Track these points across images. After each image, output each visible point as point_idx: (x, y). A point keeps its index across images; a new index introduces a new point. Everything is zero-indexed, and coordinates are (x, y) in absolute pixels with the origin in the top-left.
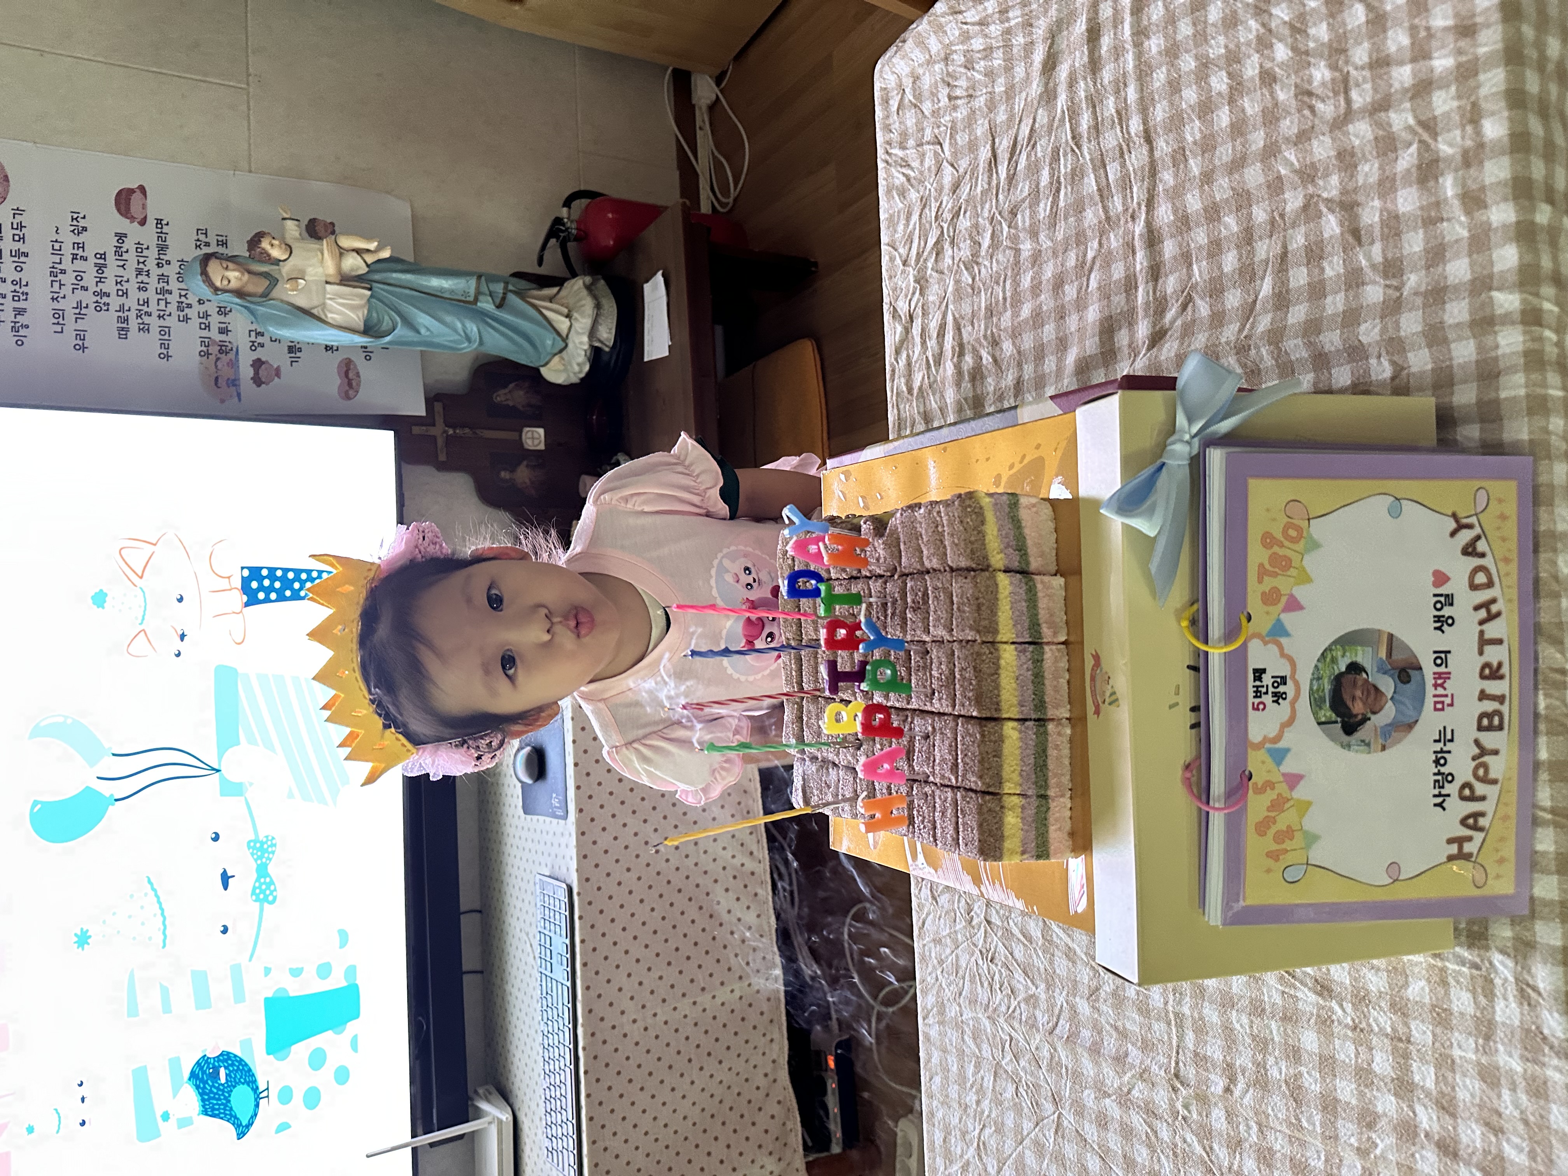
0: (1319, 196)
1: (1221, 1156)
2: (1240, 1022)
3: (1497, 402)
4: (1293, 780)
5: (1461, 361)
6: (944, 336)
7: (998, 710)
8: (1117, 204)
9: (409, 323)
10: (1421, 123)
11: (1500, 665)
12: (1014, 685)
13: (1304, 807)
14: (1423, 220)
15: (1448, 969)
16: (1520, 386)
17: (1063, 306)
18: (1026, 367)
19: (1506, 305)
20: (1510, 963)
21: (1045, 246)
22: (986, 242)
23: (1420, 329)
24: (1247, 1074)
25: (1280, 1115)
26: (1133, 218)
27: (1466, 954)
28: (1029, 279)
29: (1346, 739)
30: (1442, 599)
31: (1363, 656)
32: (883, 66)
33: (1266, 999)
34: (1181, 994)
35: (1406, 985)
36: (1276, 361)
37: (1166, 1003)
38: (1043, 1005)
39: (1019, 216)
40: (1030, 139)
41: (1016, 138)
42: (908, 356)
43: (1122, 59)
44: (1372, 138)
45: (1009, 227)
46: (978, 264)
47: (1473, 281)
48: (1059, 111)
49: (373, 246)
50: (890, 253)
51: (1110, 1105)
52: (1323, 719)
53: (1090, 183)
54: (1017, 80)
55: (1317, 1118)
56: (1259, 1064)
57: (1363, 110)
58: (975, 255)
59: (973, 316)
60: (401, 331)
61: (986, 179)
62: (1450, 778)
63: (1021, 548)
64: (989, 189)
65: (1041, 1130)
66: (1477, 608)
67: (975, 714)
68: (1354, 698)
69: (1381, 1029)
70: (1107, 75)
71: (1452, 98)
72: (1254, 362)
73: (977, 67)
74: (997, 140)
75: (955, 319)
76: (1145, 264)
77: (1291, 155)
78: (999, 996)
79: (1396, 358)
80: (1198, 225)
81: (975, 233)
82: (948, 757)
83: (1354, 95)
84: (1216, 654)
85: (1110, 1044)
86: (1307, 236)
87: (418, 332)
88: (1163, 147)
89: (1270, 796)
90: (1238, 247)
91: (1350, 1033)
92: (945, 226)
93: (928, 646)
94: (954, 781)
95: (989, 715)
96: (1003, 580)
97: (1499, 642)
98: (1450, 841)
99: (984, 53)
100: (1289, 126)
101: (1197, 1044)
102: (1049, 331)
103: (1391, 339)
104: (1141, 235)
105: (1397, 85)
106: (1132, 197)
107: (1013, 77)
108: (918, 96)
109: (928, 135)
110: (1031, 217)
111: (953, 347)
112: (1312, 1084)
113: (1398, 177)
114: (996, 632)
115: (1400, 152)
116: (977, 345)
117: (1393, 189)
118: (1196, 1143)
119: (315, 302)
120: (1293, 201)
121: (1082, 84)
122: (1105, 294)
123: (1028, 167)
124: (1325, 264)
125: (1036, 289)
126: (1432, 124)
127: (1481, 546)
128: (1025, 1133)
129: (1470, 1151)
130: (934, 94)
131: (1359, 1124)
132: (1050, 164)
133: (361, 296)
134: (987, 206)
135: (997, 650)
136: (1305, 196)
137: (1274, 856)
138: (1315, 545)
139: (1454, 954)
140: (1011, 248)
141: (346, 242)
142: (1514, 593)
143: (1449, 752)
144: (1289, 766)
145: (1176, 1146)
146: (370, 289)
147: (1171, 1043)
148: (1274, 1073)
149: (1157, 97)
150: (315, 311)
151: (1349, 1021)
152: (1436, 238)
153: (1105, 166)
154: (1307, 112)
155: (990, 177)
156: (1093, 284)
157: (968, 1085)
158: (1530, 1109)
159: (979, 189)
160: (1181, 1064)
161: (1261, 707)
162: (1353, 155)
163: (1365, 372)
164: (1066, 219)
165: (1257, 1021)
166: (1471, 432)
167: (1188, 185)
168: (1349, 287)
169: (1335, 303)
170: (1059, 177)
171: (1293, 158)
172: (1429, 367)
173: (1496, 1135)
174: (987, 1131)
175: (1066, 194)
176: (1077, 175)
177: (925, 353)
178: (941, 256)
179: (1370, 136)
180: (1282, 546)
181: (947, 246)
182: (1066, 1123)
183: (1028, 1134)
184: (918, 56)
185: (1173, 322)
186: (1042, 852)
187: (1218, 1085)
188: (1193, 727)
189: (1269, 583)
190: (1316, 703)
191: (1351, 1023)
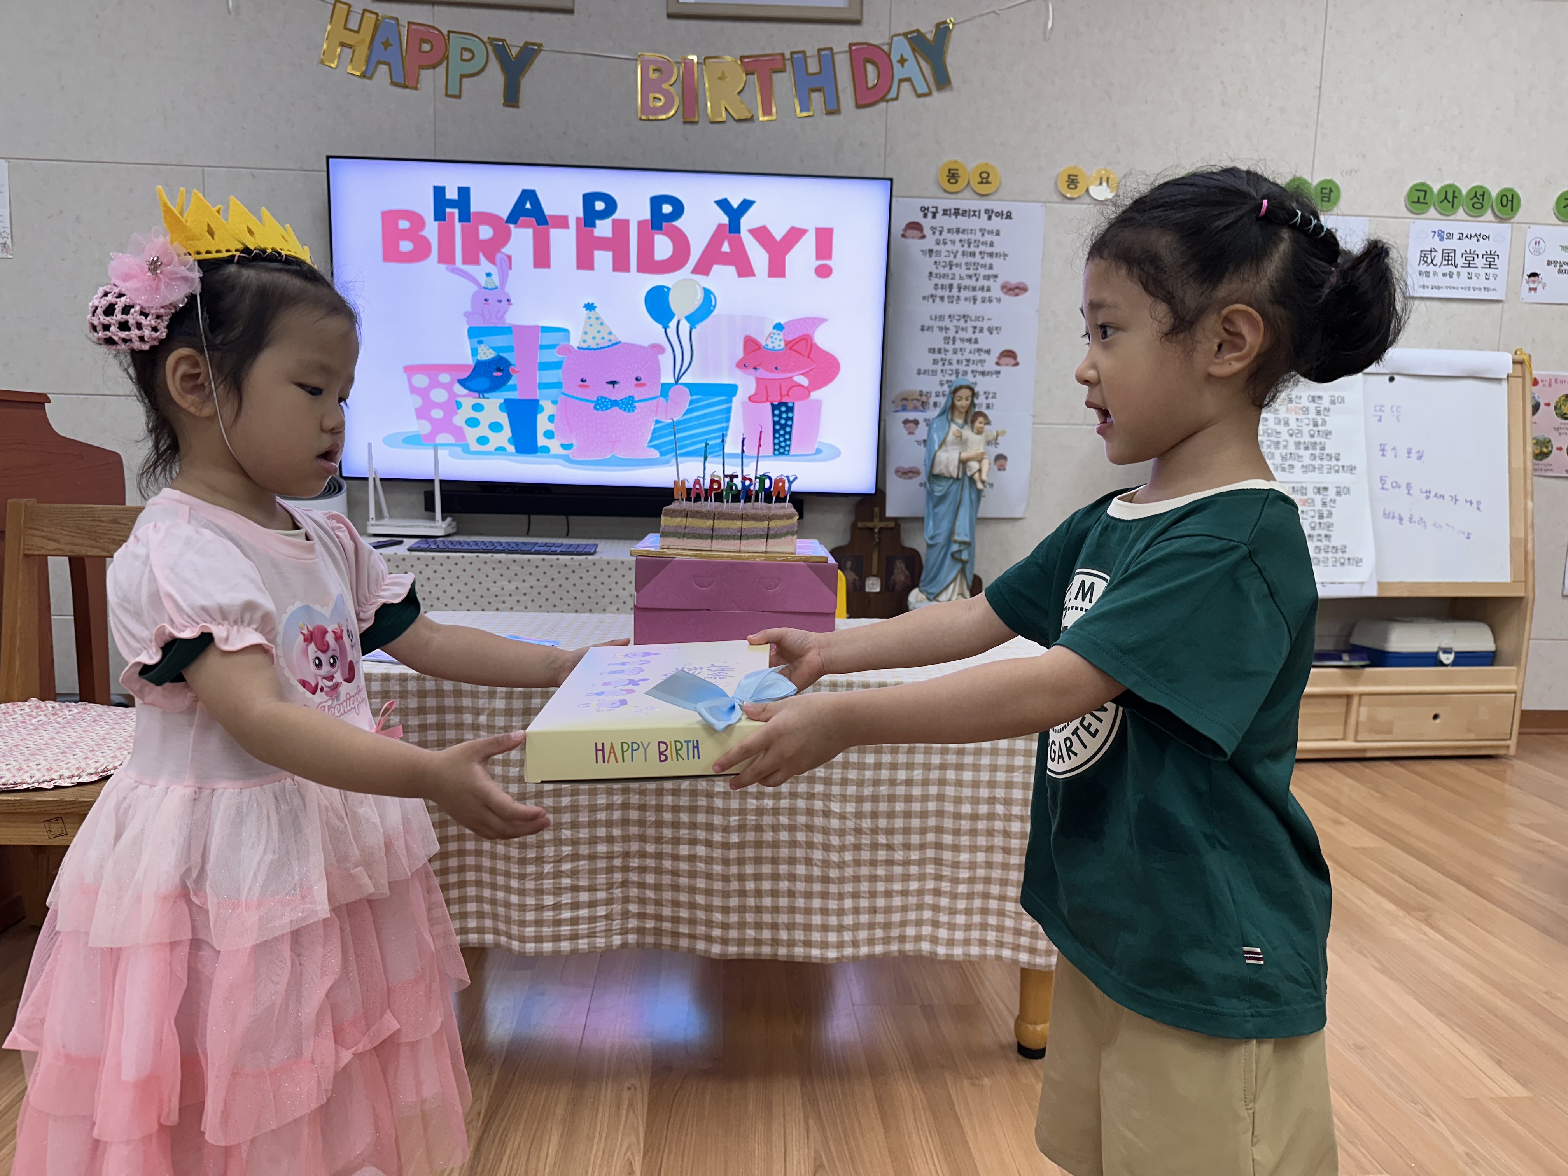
146: (958, 477)
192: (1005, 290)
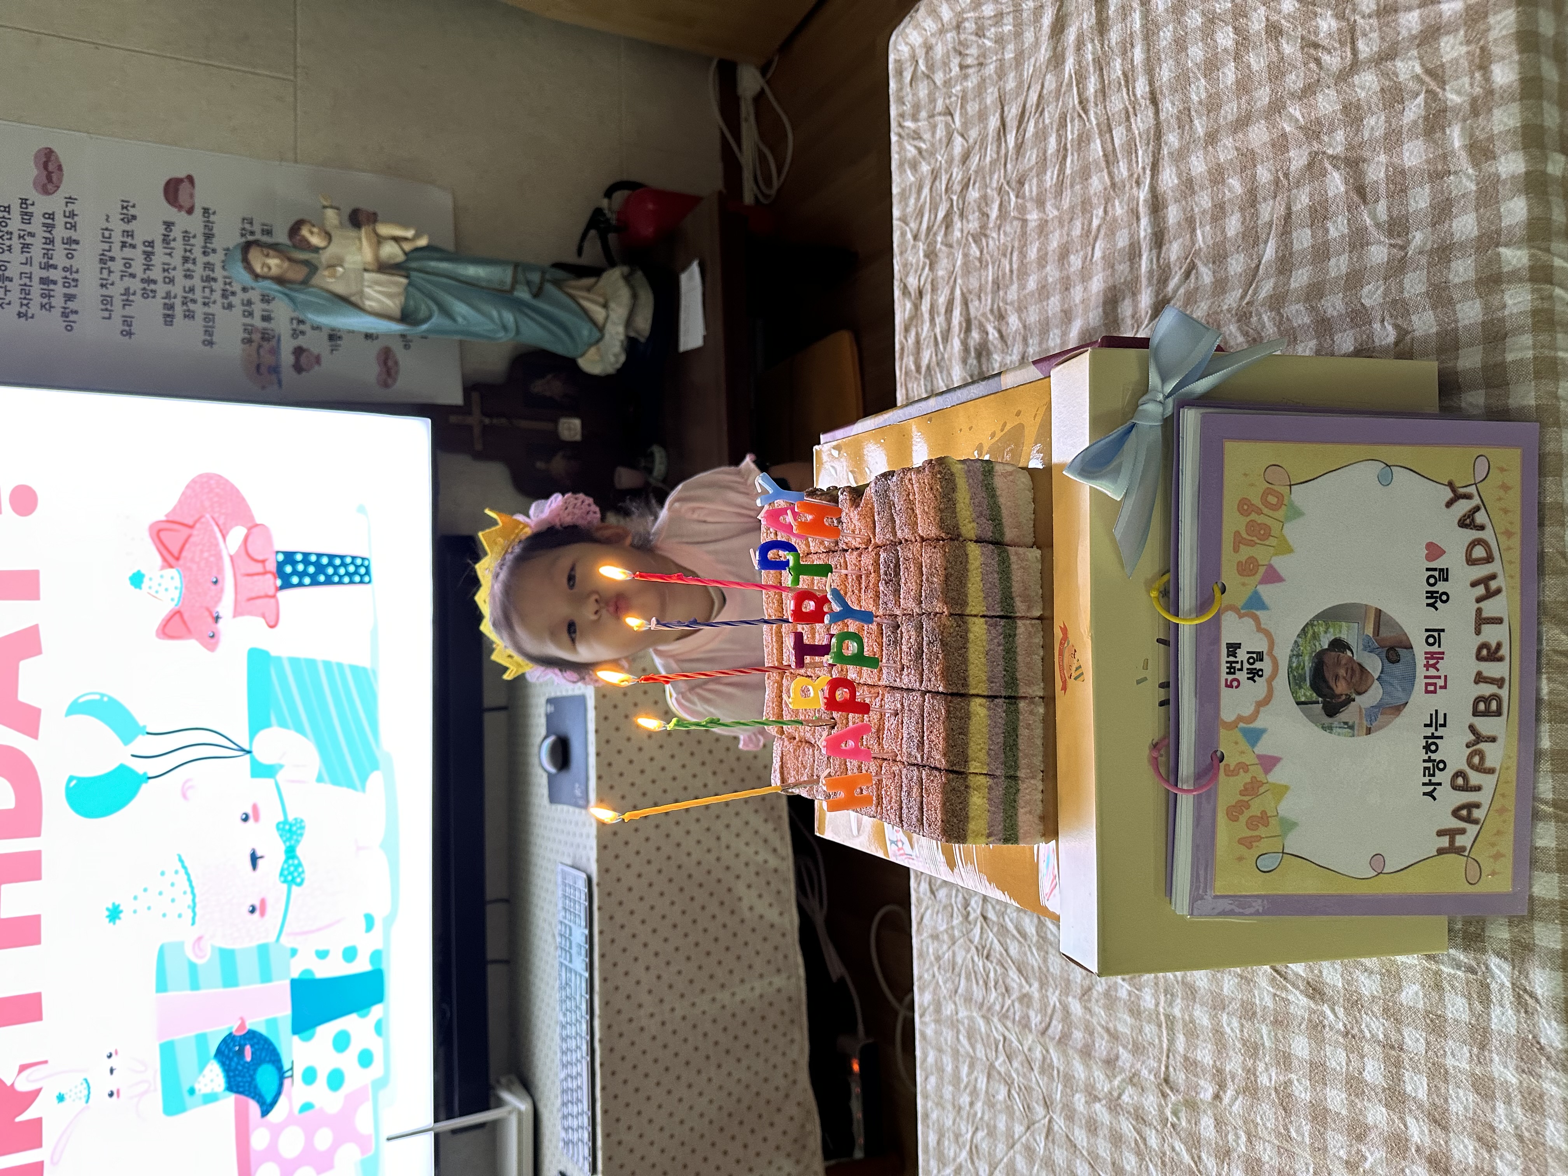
0: (1324, 153)
1: (1209, 1165)
2: (1231, 1026)
3: (1503, 365)
4: (1269, 763)
5: (1467, 322)
6: (952, 311)
7: (965, 685)
8: (1122, 169)
9: (446, 312)
10: (1429, 72)
11: (1499, 646)
12: (983, 660)
13: (1282, 791)
14: (1430, 176)
15: (1443, 972)
16: (1528, 348)
17: (1068, 278)
18: (1031, 341)
19: (1514, 262)
20: (1507, 967)
21: (1051, 216)
22: (994, 213)
23: (1424, 290)
24: (1236, 1081)
25: (1268, 1125)
26: (1138, 183)
27: (1462, 957)
28: (1035, 250)
29: (1327, 720)
30: (1436, 574)
31: (1348, 633)
32: (897, 37)
33: (1258, 1002)
34: (1172, 995)
35: (1399, 989)
36: (1279, 328)
37: (1157, 1005)
38: (1036, 1005)
39: (1027, 186)
40: (1038, 106)
41: (1024, 106)
42: (917, 334)
43: (1129, 19)
44: (1378, 89)
45: (1017, 197)
46: (986, 236)
47: (1479, 238)
48: (1067, 76)
49: (410, 234)
50: (901, 228)
51: (1100, 1109)
52: (1303, 699)
53: (1096, 148)
54: (1027, 45)
55: (1307, 1128)
56: (1249, 1071)
57: (1370, 60)
58: (984, 226)
59: (980, 290)
60: (437, 320)
61: (995, 148)
62: (1441, 766)
63: (995, 517)
64: (998, 159)
65: (1032, 1134)
66: (1474, 585)
67: (941, 689)
68: (1337, 677)
69: (1373, 1036)
70: (1114, 36)
71: (1461, 44)
72: (1255, 330)
73: (988, 34)
74: (1006, 109)
75: (963, 294)
76: (1149, 231)
77: (1295, 110)
78: (994, 994)
79: (1400, 321)
80: (1202, 188)
81: (983, 204)
82: (914, 734)
83: (1361, 45)
84: (1187, 626)
85: (1102, 1046)
86: (1311, 196)
87: (454, 320)
88: (1168, 107)
89: (1244, 778)
90: (1242, 209)
91: (1341, 1040)
92: (955, 198)
93: (899, 619)
94: (919, 759)
95: (955, 691)
96: (974, 551)
97: (1499, 621)
98: (1440, 833)
99: (995, 20)
100: (1294, 81)
101: (1187, 1049)
102: (1054, 304)
103: (1394, 302)
104: (1145, 201)
105: (1404, 33)
106: (1137, 162)
107: (1023, 43)
108: (931, 67)
109: (940, 105)
110: (1039, 186)
111: (960, 323)
112: (1302, 1092)
113: (1405, 130)
114: (964, 604)
115: (1406, 103)
116: (983, 320)
117: (1399, 143)
118: (1184, 1152)
119: (354, 288)
120: (1298, 159)
121: (1090, 46)
122: (1109, 263)
123: (1036, 134)
124: (1329, 224)
125: (1042, 261)
126: (1440, 73)
127: (1480, 518)
128: (1016, 1136)
129: (1462, 1167)
130: (946, 64)
131: (1349, 1135)
132: (1058, 131)
133: (396, 284)
134: (996, 176)
135: (965, 623)
136: (1310, 153)
137: (1247, 842)
138: (1297, 513)
139: (1448, 955)
140: (1018, 219)
141: (385, 230)
142: (1516, 569)
143: (1441, 737)
144: (1264, 747)
145: (1164, 1154)
146: (407, 277)
147: (1161, 1047)
148: (1264, 1080)
149: (1163, 57)
150: (353, 299)
151: (1341, 1026)
152: (1442, 192)
153: (1110, 131)
154: (1313, 65)
155: (999, 147)
156: (1098, 254)
157: (962, 1086)
158: (1525, 1125)
159: (988, 159)
160: (1171, 1069)
161: (1235, 684)
162: (1358, 108)
163: (1368, 337)
164: (1072, 186)
165: (1247, 1025)
166: (1475, 399)
167: (1192, 146)
168: (1353, 247)
169: (1339, 265)
170: (1066, 144)
171: (1298, 115)
172: (1434, 330)
173: (1489, 1152)
174: (980, 1135)
175: (1072, 161)
176: (1083, 140)
177: (933, 330)
178: (950, 229)
179: (1376, 87)
180: (1260, 512)
181: (956, 218)
182: (1056, 1128)
183: (1020, 1138)
184: (930, 25)
185: (1175, 291)
186: (1010, 836)
187: (1207, 1092)
188: (1162, 704)
189: (1245, 552)
190: (1295, 681)
191: (1342, 1029)
192: (50, 187)
